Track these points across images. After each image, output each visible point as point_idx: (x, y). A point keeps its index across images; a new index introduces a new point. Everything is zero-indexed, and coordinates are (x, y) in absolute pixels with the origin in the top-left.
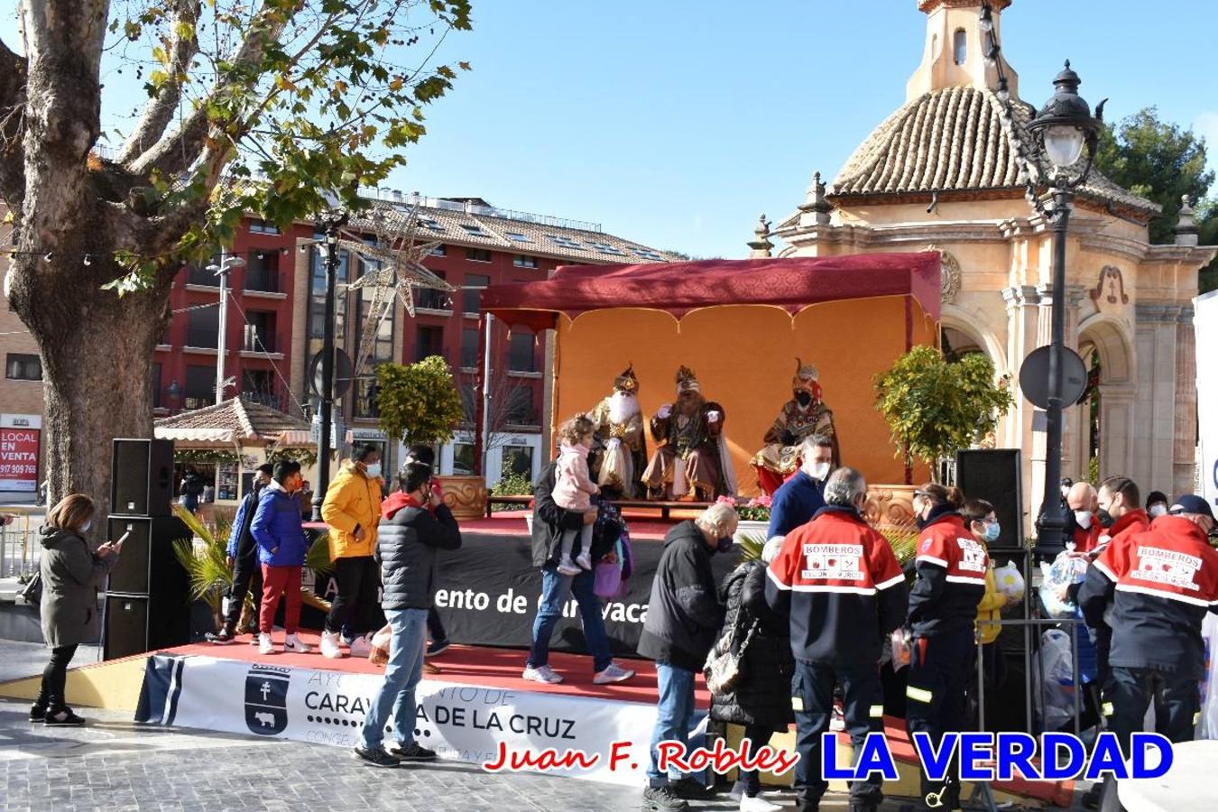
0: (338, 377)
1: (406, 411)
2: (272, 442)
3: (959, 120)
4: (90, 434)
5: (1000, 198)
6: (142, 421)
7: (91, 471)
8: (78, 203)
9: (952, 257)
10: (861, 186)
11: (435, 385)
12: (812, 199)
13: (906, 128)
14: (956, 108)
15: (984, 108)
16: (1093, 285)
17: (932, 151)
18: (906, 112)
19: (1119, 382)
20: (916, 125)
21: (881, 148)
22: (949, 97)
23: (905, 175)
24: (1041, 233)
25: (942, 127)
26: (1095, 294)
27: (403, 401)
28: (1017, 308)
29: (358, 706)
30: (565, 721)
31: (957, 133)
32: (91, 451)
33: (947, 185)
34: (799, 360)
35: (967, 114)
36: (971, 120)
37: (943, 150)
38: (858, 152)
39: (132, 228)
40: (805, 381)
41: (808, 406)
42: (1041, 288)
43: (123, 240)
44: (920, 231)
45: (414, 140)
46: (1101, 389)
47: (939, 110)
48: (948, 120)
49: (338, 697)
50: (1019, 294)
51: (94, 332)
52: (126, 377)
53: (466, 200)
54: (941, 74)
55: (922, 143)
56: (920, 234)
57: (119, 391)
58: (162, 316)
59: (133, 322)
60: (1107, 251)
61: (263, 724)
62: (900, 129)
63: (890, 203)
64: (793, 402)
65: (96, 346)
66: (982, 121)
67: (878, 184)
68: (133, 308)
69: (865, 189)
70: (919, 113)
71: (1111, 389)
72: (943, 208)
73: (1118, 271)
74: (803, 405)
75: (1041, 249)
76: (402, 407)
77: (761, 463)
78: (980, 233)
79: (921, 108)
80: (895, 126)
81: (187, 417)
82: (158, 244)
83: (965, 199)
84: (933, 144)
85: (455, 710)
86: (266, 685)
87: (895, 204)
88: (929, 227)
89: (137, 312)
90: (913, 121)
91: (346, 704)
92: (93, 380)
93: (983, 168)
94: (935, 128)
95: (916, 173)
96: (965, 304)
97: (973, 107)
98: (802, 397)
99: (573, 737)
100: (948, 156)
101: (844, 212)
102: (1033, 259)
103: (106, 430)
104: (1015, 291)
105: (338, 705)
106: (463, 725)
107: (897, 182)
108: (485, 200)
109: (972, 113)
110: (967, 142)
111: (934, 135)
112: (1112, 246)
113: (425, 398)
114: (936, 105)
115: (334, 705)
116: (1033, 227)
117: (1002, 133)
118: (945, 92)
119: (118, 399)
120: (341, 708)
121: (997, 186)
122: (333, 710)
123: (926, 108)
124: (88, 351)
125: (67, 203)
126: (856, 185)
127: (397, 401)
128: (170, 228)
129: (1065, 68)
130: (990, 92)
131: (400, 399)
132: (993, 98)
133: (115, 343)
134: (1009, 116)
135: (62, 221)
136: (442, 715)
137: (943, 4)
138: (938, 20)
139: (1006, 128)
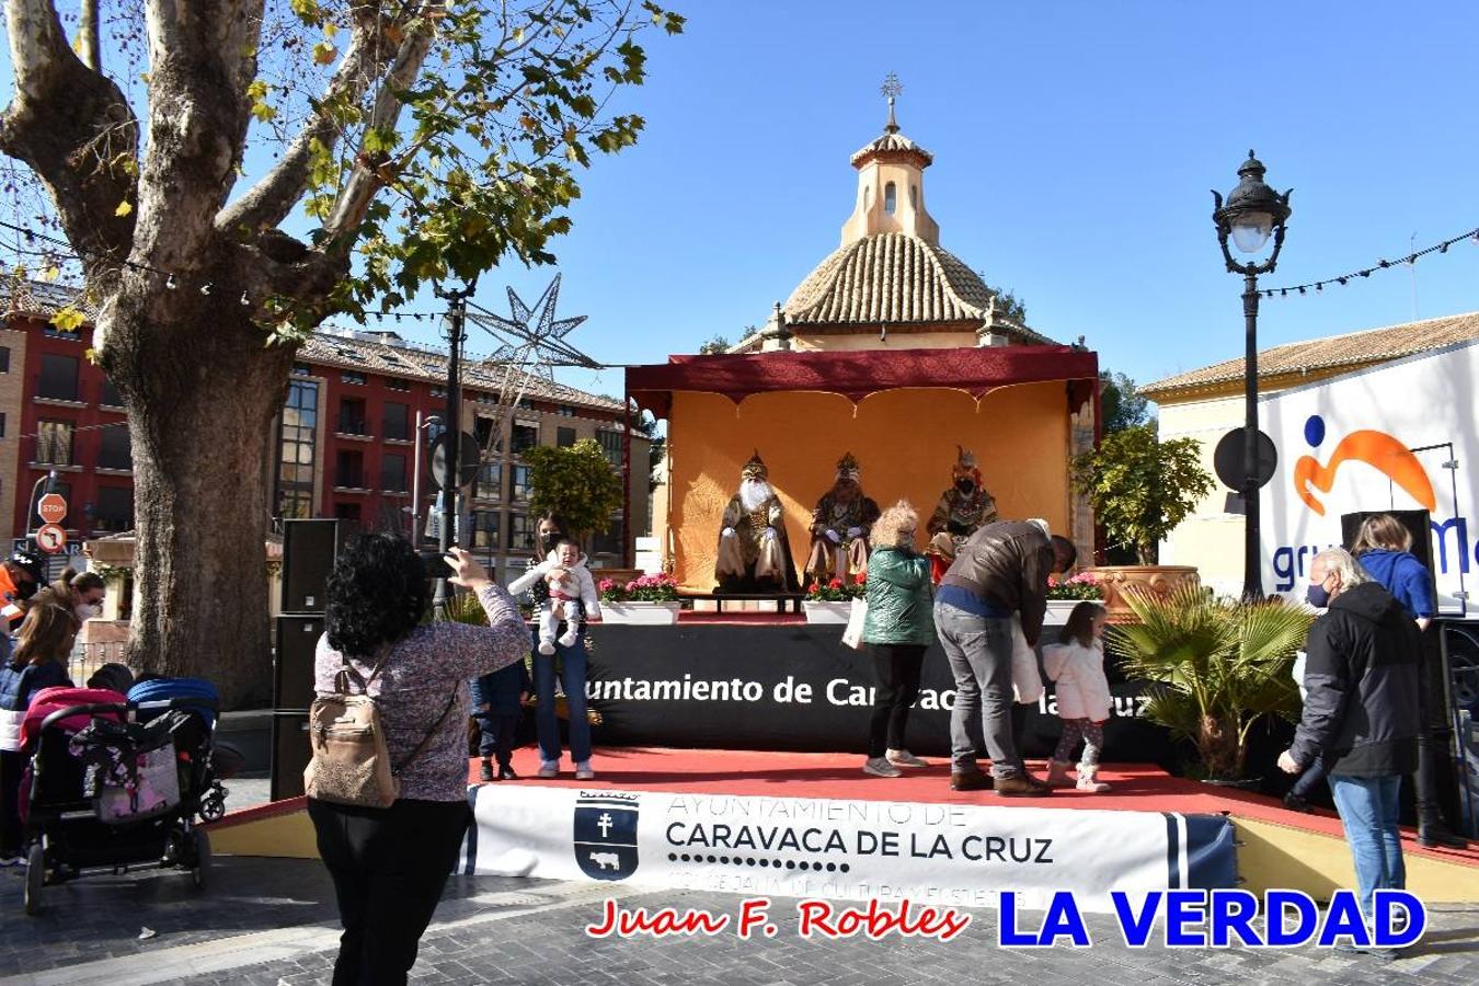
0: (463, 462)
3: (897, 262)
4: (200, 522)
5: (940, 331)
7: (199, 566)
10: (816, 317)
11: (595, 468)
12: (774, 327)
13: (849, 267)
14: (893, 252)
15: (917, 253)
17: (875, 288)
18: (848, 254)
20: (858, 265)
21: (829, 285)
22: (884, 241)
23: (854, 308)
25: (882, 267)
29: (745, 838)
30: (1037, 841)
31: (896, 274)
32: (200, 543)
33: (894, 318)
35: (903, 256)
36: (907, 262)
37: (885, 288)
39: (267, 274)
47: (878, 253)
48: (887, 262)
49: (716, 827)
52: (244, 455)
54: (875, 222)
55: (866, 281)
57: (237, 471)
59: (256, 390)
61: (603, 867)
62: (844, 268)
64: (954, 489)
65: (213, 416)
66: (917, 264)
67: (832, 315)
68: (258, 372)
69: (819, 320)
70: (860, 255)
72: (891, 339)
79: (861, 251)
80: (838, 266)
83: (913, 330)
84: (876, 281)
85: (884, 835)
86: (606, 817)
87: (848, 334)
90: (855, 261)
91: (729, 832)
92: (207, 457)
93: (922, 304)
94: (876, 268)
95: (864, 307)
97: (907, 251)
98: (965, 485)
99: (1050, 861)
100: (891, 293)
101: (800, 340)
103: (219, 517)
105: (716, 838)
106: (896, 854)
107: (848, 314)
108: (397, 333)
109: (907, 258)
110: (906, 281)
113: (587, 482)
114: (874, 248)
115: (710, 839)
117: (935, 275)
118: (880, 236)
119: (234, 480)
120: (719, 842)
121: (938, 320)
122: (707, 845)
123: (865, 250)
124: (203, 421)
125: (198, 237)
126: (810, 316)
127: (561, 486)
128: (315, 277)
129: (1249, 158)
130: (919, 240)
131: (564, 483)
132: (923, 244)
133: (235, 413)
134: (940, 261)
135: (190, 258)
136: (867, 843)
137: (875, 160)
138: (870, 175)
139: (938, 270)
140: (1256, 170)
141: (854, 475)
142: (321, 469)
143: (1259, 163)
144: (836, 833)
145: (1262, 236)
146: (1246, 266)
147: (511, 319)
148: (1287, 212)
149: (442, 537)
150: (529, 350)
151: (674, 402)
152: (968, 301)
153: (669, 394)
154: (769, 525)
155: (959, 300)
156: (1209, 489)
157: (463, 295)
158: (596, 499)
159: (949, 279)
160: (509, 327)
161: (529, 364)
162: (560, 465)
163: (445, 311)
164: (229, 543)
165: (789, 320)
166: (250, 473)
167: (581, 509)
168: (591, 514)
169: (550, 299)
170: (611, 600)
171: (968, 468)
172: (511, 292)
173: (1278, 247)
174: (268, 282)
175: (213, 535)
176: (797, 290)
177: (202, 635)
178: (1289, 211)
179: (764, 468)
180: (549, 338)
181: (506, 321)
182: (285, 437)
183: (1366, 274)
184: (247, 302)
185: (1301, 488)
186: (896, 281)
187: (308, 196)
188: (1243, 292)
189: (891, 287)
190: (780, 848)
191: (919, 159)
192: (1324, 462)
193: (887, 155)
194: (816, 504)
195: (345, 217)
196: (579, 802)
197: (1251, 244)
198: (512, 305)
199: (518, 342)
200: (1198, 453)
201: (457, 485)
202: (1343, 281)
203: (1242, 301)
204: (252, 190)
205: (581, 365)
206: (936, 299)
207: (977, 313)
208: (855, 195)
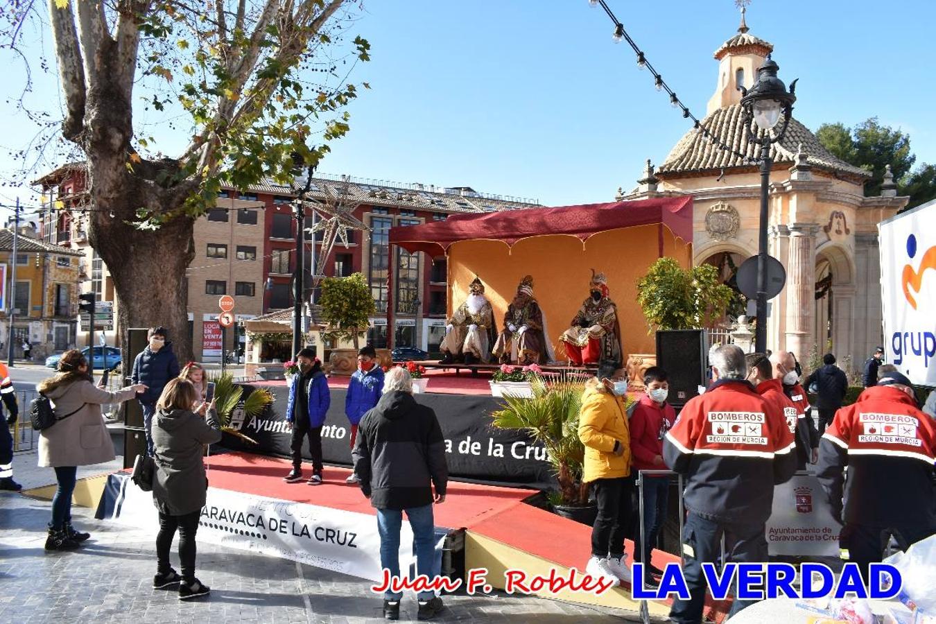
0: (305, 287)
1: (334, 308)
2: (323, 328)
8: (120, 180)
9: (734, 208)
10: (676, 167)
11: (355, 290)
12: (646, 176)
16: (827, 223)
17: (721, 144)
19: (844, 284)
20: (711, 129)
21: (690, 144)
22: (732, 110)
23: (704, 159)
24: (790, 191)
25: (727, 129)
26: (827, 229)
27: (332, 302)
28: (775, 239)
29: (223, 515)
30: (351, 534)
31: (737, 132)
33: (730, 164)
34: (593, 271)
37: (728, 143)
38: (676, 147)
39: (157, 195)
40: (597, 284)
42: (790, 226)
44: (713, 193)
45: (343, 134)
46: (833, 288)
47: (726, 118)
48: (732, 124)
50: (777, 230)
51: (139, 262)
52: (163, 290)
53: (461, 188)
54: (728, 97)
56: (713, 195)
57: (158, 298)
58: (186, 251)
59: (165, 255)
60: (835, 202)
63: (694, 177)
65: (142, 271)
67: (687, 165)
69: (678, 169)
70: (714, 121)
71: (840, 288)
72: (727, 178)
73: (843, 215)
74: (596, 300)
75: (790, 201)
76: (332, 305)
77: (566, 338)
78: (751, 193)
79: (715, 118)
81: (278, 314)
82: (173, 205)
83: (742, 172)
84: (722, 139)
87: (698, 177)
88: (719, 190)
89: (167, 248)
90: (710, 126)
92: (141, 292)
93: (753, 153)
94: (724, 129)
95: (711, 158)
96: (742, 237)
98: (596, 295)
99: (355, 546)
101: (666, 183)
102: (785, 207)
104: (774, 228)
105: (212, 514)
106: (286, 532)
107: (699, 163)
108: (472, 188)
111: (723, 134)
112: (838, 198)
113: (348, 300)
114: (724, 116)
115: (209, 515)
116: (785, 188)
123: (718, 118)
124: (136, 273)
125: (113, 181)
126: (673, 166)
129: (766, 60)
133: (154, 268)
135: (110, 192)
136: (274, 525)
137: (729, 54)
138: (726, 64)
142: (423, 272)
144: (260, 517)
152: (785, 148)
155: (781, 147)
157: (304, 191)
159: (776, 133)
163: (294, 201)
178: (795, 99)
185: (905, 288)
186: (736, 137)
189: (732, 142)
190: (237, 523)
192: (916, 268)
193: (738, 49)
207: (791, 156)
208: (717, 80)
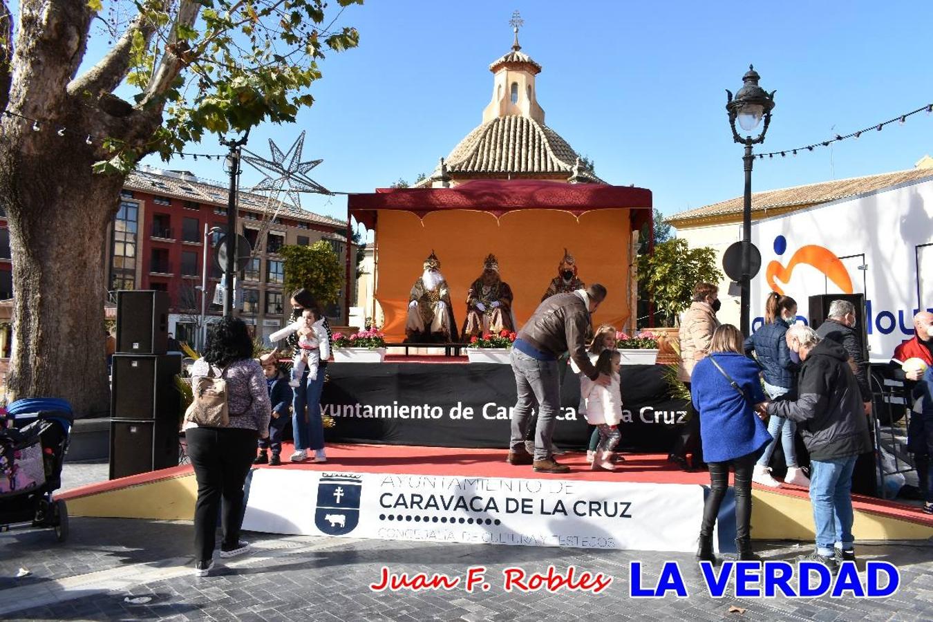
0: (239, 256)
3: (518, 134)
4: (59, 292)
6: (98, 282)
7: (58, 322)
10: (467, 167)
12: (440, 174)
13: (487, 137)
14: (515, 127)
15: (531, 128)
17: (504, 150)
18: (487, 127)
20: (493, 135)
21: (474, 147)
22: (510, 120)
23: (491, 163)
25: (509, 137)
29: (432, 502)
30: (622, 503)
31: (518, 141)
32: (59, 306)
33: (516, 170)
35: (522, 130)
36: (524, 134)
37: (511, 150)
41: (571, 280)
43: (97, 133)
47: (506, 128)
48: (512, 133)
49: (413, 496)
51: (65, 208)
52: (89, 247)
54: (505, 108)
55: (498, 146)
57: (84, 258)
59: (98, 202)
61: (334, 525)
62: (484, 137)
64: (559, 277)
65: (67, 220)
66: (531, 136)
67: (476, 167)
69: (468, 170)
70: (494, 129)
74: (567, 279)
79: (495, 126)
80: (481, 135)
83: (525, 178)
84: (504, 146)
85: (524, 500)
86: (339, 488)
90: (491, 133)
91: (421, 501)
92: (63, 248)
94: (505, 137)
95: (497, 162)
97: (525, 127)
98: (566, 274)
99: (630, 516)
100: (514, 154)
101: (455, 182)
103: (72, 289)
105: (413, 503)
106: (531, 513)
107: (487, 166)
108: (191, 172)
109: (524, 131)
110: (524, 146)
113: (323, 270)
114: (503, 124)
115: (409, 504)
117: (542, 143)
118: (507, 117)
119: (83, 264)
120: (415, 505)
121: (544, 172)
122: (407, 507)
123: (498, 126)
124: (60, 223)
125: (55, 97)
126: (463, 167)
127: (305, 271)
128: (138, 127)
129: (750, 70)
130: (532, 120)
131: (307, 269)
132: (535, 123)
133: (82, 218)
134: (545, 134)
135: (50, 111)
136: (512, 506)
137: (505, 68)
138: (502, 77)
139: (544, 140)
140: (753, 77)
141: (495, 267)
142: (141, 260)
143: (756, 73)
144: (492, 499)
145: (757, 119)
146: (745, 138)
147: (272, 161)
148: (773, 105)
149: (224, 303)
150: (283, 181)
151: (378, 218)
152: (562, 160)
153: (376, 212)
154: (440, 300)
155: (557, 159)
156: (720, 280)
157: (239, 143)
158: (329, 280)
159: (551, 146)
160: (269, 165)
161: (283, 191)
162: (305, 257)
163: (228, 153)
164: (79, 307)
165: (449, 169)
166: (93, 258)
167: (319, 287)
168: (325, 291)
169: (297, 148)
170: (340, 347)
171: (570, 264)
172: (271, 142)
173: (766, 127)
174: (104, 130)
175: (68, 301)
176: (454, 151)
177: (61, 369)
178: (774, 104)
179: (439, 263)
180: (296, 174)
181: (269, 162)
182: (116, 239)
183: (826, 144)
184: (91, 143)
185: (770, 281)
186: (517, 146)
187: (133, 72)
188: (744, 155)
189: (514, 149)
190: (455, 509)
191: (533, 68)
192: (785, 264)
193: (513, 65)
194: (470, 286)
195: (158, 87)
196: (321, 480)
197: (749, 125)
198: (272, 151)
199: (277, 176)
200: (714, 257)
201: (235, 270)
202: (810, 149)
203: (743, 162)
204: (93, 68)
205: (318, 192)
206: (543, 159)
207: (568, 168)
208: (492, 90)
